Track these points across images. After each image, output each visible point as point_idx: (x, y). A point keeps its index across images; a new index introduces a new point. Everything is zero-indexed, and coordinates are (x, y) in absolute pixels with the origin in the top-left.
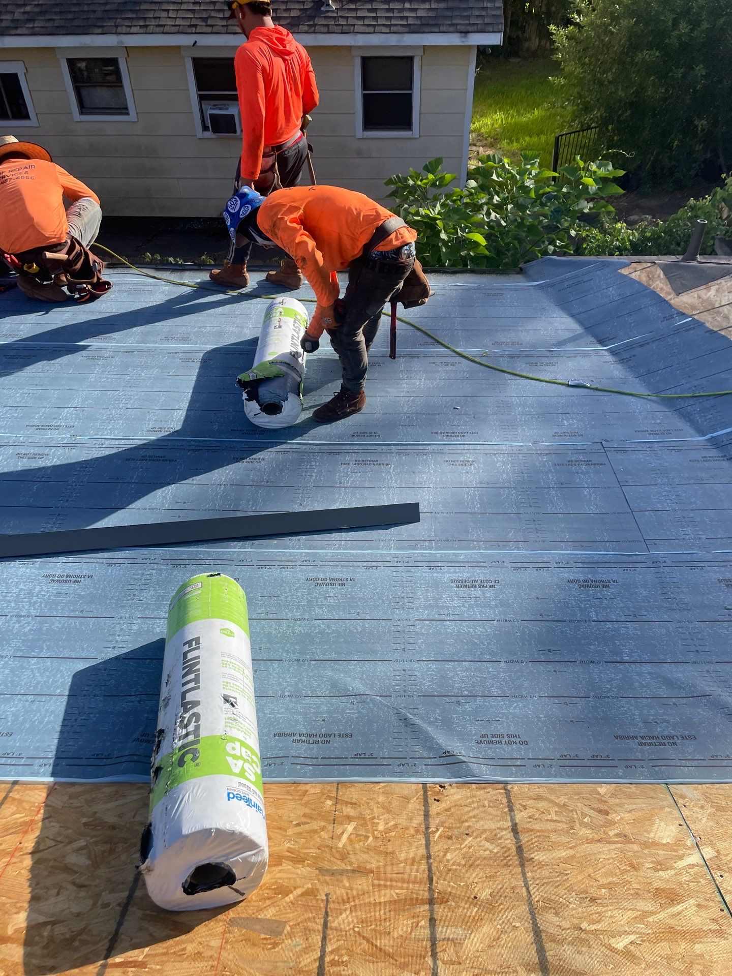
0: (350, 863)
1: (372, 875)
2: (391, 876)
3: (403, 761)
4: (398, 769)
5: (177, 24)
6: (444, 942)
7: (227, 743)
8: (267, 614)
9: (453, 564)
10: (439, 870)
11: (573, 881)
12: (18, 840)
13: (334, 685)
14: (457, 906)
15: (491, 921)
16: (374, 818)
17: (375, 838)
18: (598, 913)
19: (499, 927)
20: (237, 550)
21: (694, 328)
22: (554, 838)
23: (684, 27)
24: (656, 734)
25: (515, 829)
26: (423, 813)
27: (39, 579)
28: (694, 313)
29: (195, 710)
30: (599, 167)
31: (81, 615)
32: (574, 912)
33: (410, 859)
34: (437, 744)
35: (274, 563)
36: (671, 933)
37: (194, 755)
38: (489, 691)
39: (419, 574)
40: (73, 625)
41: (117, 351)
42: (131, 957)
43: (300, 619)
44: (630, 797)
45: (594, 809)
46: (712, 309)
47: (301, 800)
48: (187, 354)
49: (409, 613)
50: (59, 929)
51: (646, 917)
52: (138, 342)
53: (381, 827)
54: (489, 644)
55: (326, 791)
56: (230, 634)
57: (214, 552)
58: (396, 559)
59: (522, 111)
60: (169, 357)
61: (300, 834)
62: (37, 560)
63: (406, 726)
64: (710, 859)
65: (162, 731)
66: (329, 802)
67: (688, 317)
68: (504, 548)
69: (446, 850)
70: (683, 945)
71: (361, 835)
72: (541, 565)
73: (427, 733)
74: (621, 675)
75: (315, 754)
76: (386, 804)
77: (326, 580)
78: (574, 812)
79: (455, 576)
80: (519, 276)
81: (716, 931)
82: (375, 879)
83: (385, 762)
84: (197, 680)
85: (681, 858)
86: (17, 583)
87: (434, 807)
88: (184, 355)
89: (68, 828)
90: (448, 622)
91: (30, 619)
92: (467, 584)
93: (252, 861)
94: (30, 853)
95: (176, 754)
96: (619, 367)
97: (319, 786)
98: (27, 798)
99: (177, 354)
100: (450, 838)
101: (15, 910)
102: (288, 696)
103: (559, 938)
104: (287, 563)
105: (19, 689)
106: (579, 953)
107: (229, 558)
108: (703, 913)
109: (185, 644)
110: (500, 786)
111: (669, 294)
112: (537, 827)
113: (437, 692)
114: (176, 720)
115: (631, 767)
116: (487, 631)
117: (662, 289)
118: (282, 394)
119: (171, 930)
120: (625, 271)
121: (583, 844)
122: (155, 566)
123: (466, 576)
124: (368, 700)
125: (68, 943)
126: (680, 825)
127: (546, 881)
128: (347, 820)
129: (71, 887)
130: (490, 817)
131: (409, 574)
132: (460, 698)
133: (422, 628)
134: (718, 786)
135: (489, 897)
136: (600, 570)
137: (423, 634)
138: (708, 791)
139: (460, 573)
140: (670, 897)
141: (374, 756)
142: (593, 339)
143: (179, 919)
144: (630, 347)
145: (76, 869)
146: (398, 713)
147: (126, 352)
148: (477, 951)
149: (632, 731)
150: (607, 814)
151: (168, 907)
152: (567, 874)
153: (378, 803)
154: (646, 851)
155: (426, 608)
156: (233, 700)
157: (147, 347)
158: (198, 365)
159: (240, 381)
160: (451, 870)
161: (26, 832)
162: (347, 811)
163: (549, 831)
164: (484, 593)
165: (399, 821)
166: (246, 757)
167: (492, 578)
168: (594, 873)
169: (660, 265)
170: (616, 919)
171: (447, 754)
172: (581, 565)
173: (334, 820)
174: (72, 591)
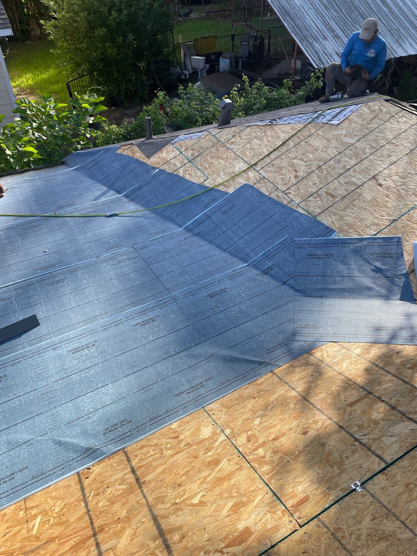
0: (42, 540)
1: (57, 539)
2: (68, 534)
3: (63, 466)
4: (60, 473)
6: (106, 552)
9: (67, 342)
10: (96, 515)
11: (168, 480)
13: (9, 443)
14: (110, 529)
15: (130, 526)
16: (51, 507)
17: (54, 518)
18: (183, 490)
19: (135, 527)
21: (161, 174)
22: (154, 464)
23: (114, 14)
24: (194, 385)
25: (133, 471)
26: (80, 489)
28: (159, 166)
30: (89, 97)
32: (171, 497)
33: (77, 518)
34: (80, 447)
36: (219, 480)
38: (105, 403)
39: (47, 356)
44: (187, 423)
45: (171, 438)
46: (167, 162)
47: (3, 520)
49: (47, 381)
51: (205, 479)
53: (57, 510)
54: (99, 377)
55: (18, 508)
58: (31, 353)
59: (43, 71)
61: (7, 540)
63: (60, 446)
64: (229, 435)
66: (22, 512)
67: (157, 169)
68: (95, 321)
69: (97, 503)
70: (226, 484)
71: (46, 521)
72: (118, 322)
73: (73, 443)
74: (172, 363)
75: (6, 490)
76: (57, 496)
78: (162, 445)
79: (70, 348)
80: (63, 166)
81: (239, 468)
82: (60, 541)
83: (52, 472)
85: (216, 441)
87: (86, 482)
90: (73, 376)
92: (78, 350)
96: (132, 203)
97: (14, 506)
100: (99, 494)
103: (166, 515)
106: (178, 516)
108: (232, 463)
110: (121, 451)
111: (145, 159)
112: (144, 463)
113: (75, 418)
115: (185, 407)
116: (96, 371)
117: (140, 157)
120: (119, 152)
121: (169, 459)
123: (77, 345)
124: (33, 442)
126: (213, 425)
127: (154, 489)
128: (35, 516)
130: (118, 471)
131: (41, 358)
132: (89, 415)
133: (57, 386)
134: (226, 396)
135: (126, 514)
136: (149, 313)
137: (59, 389)
138: (223, 401)
139: (74, 344)
140: (216, 462)
141: (44, 472)
142: (114, 192)
144: (134, 191)
146: (54, 441)
148: (126, 546)
149: (182, 389)
150: (178, 437)
152: (164, 479)
153: (52, 497)
154: (200, 446)
155: (57, 373)
160: (103, 511)
162: (33, 512)
163: (151, 462)
164: (89, 351)
165: (67, 501)
167: (92, 341)
168: (177, 471)
169: (135, 145)
170: (192, 489)
171: (88, 449)
172: (138, 314)
173: (27, 521)
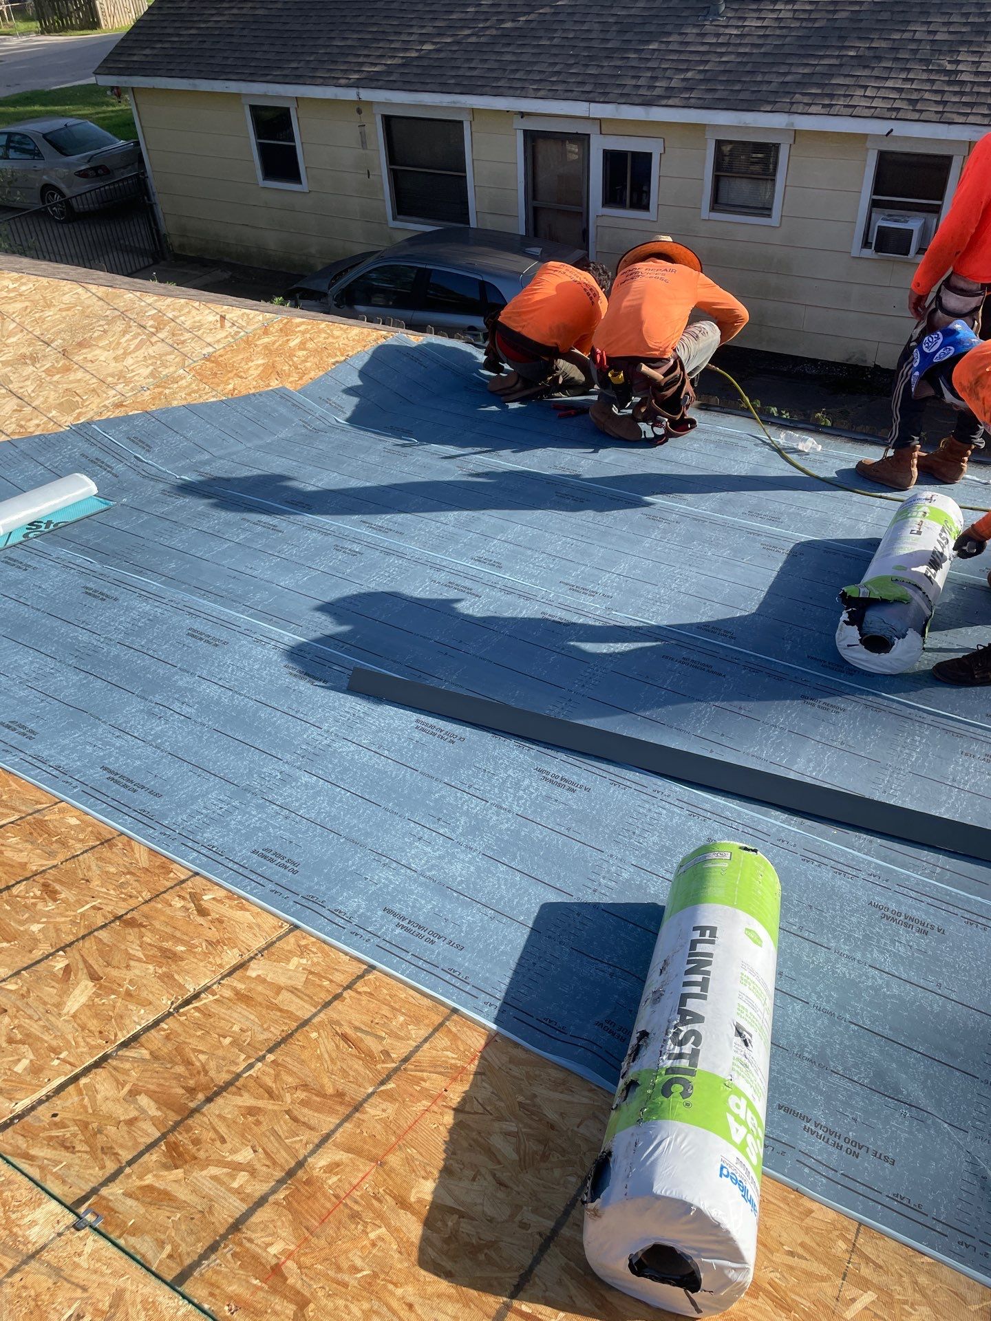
3: (969, 1241)
4: (957, 1248)
5: (873, 105)
7: (731, 1093)
8: (801, 928)
12: (444, 1084)
13: (880, 1074)
16: (905, 1302)
20: (778, 823)
27: (530, 771)
29: (696, 1027)
31: (566, 833)
35: (825, 861)
37: (686, 1090)
40: (555, 842)
41: (684, 515)
42: (540, 1313)
43: (848, 957)
47: (802, 1220)
48: (773, 540)
50: (466, 1227)
52: (713, 511)
55: (840, 1226)
56: (757, 941)
57: (747, 815)
60: (748, 538)
61: (791, 1268)
62: (534, 747)
65: (644, 1034)
66: (842, 1245)
75: (833, 1163)
76: (928, 1292)
77: (899, 914)
83: (939, 1228)
84: (704, 985)
86: (507, 766)
88: (768, 539)
89: (500, 1099)
91: (510, 816)
93: (730, 1276)
94: (454, 1109)
95: (661, 1075)
97: (832, 1215)
98: (463, 1037)
99: (759, 538)
101: (423, 1173)
102: (808, 1059)
104: (845, 869)
105: (479, 897)
107: (765, 830)
109: (695, 929)
114: (668, 1028)
118: (899, 627)
119: (596, 1306)
122: (667, 806)
124: (929, 1122)
125: (473, 1250)
128: (864, 1284)
129: (490, 1178)
141: (923, 1210)
143: (609, 1296)
145: (500, 1158)
146: (974, 1163)
147: (696, 520)
151: (600, 1273)
153: (916, 1283)
156: (747, 1036)
157: (723, 519)
158: (784, 557)
159: (844, 594)
161: (454, 1079)
166: (751, 1126)
173: (845, 1275)
174: (563, 800)
